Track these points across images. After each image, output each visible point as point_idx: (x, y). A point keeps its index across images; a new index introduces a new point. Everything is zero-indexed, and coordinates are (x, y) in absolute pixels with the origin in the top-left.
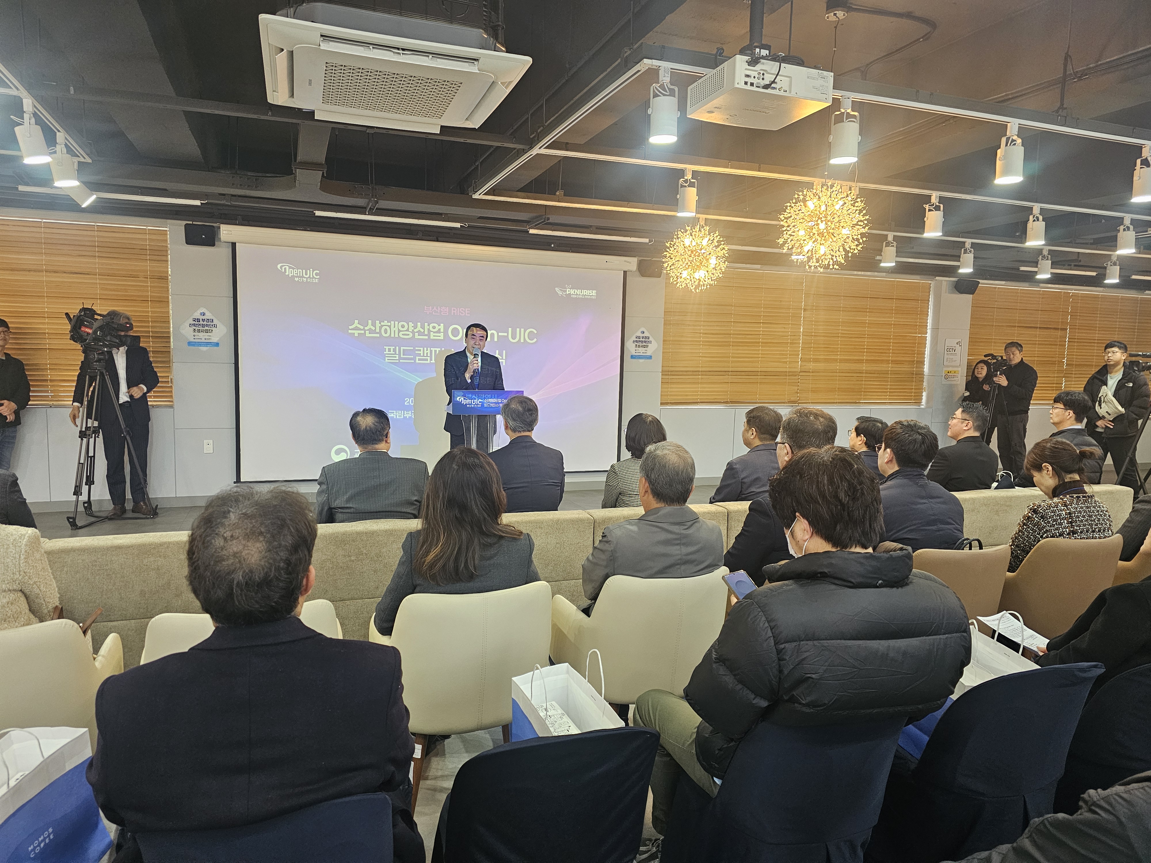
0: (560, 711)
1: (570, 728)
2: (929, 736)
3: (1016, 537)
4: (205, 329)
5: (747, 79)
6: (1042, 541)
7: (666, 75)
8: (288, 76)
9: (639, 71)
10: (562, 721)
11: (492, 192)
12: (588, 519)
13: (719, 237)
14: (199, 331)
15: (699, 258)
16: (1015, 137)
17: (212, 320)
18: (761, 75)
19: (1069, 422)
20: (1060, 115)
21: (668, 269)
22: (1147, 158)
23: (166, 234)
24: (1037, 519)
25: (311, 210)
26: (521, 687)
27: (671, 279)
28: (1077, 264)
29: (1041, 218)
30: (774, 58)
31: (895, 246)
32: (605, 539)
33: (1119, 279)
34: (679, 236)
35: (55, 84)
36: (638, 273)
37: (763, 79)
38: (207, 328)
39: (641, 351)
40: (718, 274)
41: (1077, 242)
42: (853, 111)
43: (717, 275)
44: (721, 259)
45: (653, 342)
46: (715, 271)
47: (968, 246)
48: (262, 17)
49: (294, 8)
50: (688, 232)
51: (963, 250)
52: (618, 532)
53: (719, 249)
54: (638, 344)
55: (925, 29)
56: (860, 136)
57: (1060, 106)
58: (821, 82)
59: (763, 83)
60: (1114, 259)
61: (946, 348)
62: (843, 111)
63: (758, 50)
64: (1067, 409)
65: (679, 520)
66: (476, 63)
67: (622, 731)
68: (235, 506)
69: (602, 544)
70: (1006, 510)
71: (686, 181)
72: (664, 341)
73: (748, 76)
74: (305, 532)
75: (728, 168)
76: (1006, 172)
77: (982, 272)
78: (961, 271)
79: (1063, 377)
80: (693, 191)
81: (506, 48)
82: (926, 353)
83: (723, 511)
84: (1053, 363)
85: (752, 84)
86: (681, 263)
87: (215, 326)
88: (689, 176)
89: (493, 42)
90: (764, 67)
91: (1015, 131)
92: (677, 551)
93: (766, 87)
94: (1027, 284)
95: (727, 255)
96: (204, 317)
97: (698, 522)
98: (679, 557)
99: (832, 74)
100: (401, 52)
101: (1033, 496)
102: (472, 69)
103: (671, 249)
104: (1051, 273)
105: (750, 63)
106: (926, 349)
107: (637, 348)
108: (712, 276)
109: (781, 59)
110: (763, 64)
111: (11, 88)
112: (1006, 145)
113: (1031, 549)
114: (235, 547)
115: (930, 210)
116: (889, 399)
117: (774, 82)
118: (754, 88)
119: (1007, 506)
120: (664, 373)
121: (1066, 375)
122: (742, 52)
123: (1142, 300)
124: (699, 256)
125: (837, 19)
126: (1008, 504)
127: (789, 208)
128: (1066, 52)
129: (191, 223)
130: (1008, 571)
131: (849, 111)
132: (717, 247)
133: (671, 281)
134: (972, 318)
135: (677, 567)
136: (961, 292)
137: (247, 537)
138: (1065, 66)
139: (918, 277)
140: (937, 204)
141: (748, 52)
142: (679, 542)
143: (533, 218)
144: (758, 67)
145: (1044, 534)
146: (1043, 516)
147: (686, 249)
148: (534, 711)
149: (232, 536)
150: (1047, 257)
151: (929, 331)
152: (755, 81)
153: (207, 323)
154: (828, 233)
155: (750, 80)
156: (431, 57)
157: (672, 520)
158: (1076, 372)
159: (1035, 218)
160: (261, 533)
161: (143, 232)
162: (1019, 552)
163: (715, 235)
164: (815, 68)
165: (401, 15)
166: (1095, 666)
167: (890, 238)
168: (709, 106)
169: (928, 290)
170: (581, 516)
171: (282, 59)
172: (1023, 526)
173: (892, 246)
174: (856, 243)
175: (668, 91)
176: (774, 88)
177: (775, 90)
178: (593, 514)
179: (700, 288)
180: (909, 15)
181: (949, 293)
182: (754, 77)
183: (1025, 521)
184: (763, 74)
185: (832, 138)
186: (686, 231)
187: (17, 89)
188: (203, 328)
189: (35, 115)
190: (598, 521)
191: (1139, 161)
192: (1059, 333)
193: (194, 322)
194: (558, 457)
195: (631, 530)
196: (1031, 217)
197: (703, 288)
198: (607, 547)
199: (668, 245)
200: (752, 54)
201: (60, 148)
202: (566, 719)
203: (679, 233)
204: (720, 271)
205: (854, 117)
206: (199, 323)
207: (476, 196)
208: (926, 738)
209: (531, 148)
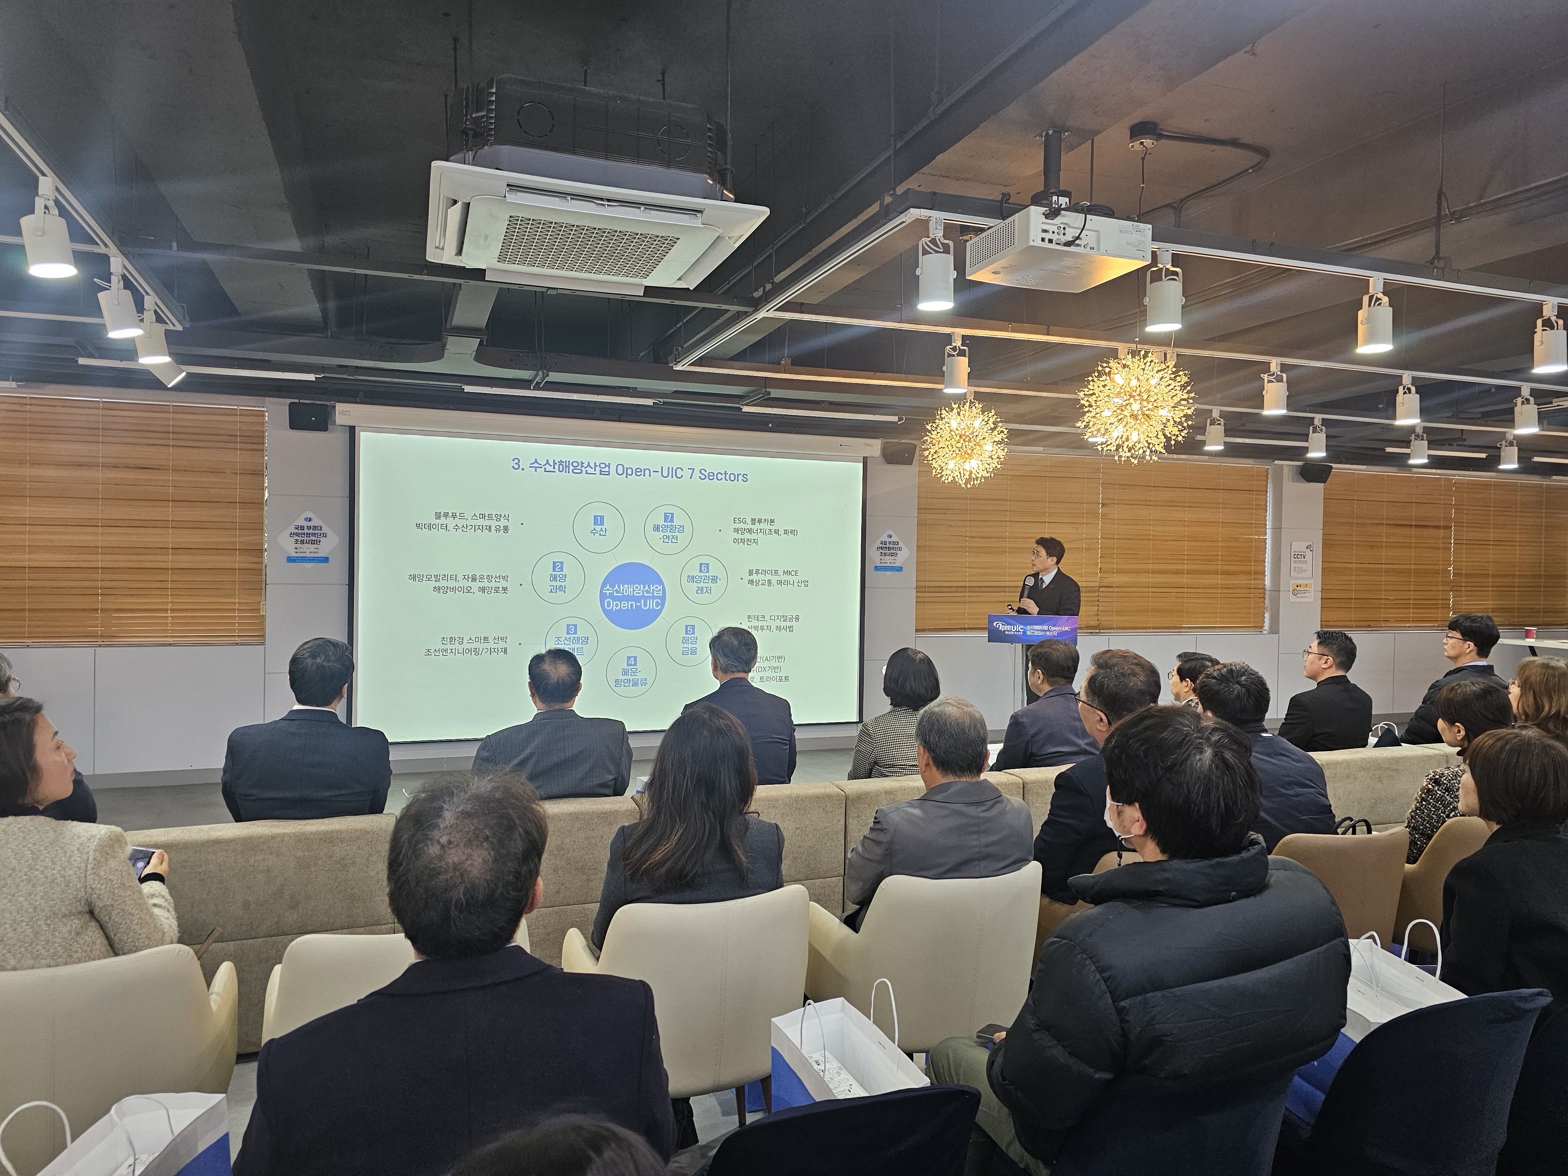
0: (836, 1064)
1: (852, 1087)
2: (1324, 1093)
3: (1412, 817)
4: (310, 539)
5: (1044, 235)
6: (1449, 821)
7: (938, 227)
8: (460, 230)
9: (903, 222)
10: (839, 1078)
11: (699, 362)
12: (838, 795)
13: (995, 417)
14: (302, 542)
15: (971, 445)
16: (1380, 295)
17: (321, 528)
18: (1062, 229)
19: (1469, 657)
20: (1436, 267)
21: (930, 458)
22: (1549, 318)
23: (264, 416)
24: (1440, 792)
25: (459, 385)
26: (784, 1031)
27: (934, 471)
28: (1460, 443)
29: (1413, 389)
30: (1074, 208)
31: (1222, 424)
32: (878, 826)
33: (1519, 462)
34: (942, 416)
35: (153, 238)
36: (882, 460)
37: (1064, 234)
38: (313, 538)
39: (888, 561)
40: (995, 464)
41: (1460, 417)
42: (1173, 266)
43: (994, 466)
44: (999, 446)
45: (904, 548)
46: (991, 461)
47: (1317, 422)
48: (435, 164)
49: (473, 153)
50: (955, 411)
51: (1311, 428)
52: (895, 818)
53: (996, 432)
54: (884, 552)
55: (1257, 158)
56: (1184, 298)
57: (1436, 255)
58: (1136, 236)
59: (1064, 239)
60: (1510, 437)
61: (1293, 554)
62: (1161, 266)
63: (1055, 198)
64: (1466, 640)
65: (976, 799)
66: (699, 215)
67: (926, 1092)
68: (449, 801)
69: (875, 833)
70: (1392, 776)
71: (954, 349)
72: (918, 547)
73: (1045, 231)
74: (535, 834)
75: (1008, 331)
76: (1372, 339)
77: (1337, 453)
78: (1311, 455)
79: (1451, 590)
80: (964, 360)
81: (735, 195)
82: (1266, 560)
83: (1017, 781)
84: (1437, 573)
85: (1050, 241)
86: (946, 450)
87: (325, 535)
88: (958, 343)
89: (719, 189)
90: (1064, 220)
91: (1380, 287)
92: (974, 842)
93: (1068, 244)
94: (1394, 469)
95: (1006, 440)
96: (310, 524)
97: (1001, 802)
98: (977, 850)
99: (1150, 226)
100: (606, 203)
101: (1426, 756)
102: (694, 223)
103: (933, 432)
104: (1429, 456)
105: (1047, 216)
106: (1267, 555)
107: (883, 557)
108: (988, 466)
109: (1085, 209)
110: (1064, 216)
111: (98, 244)
112: (1370, 305)
113: (1433, 833)
114: (454, 856)
115: (1269, 381)
116: (1221, 622)
117: (1078, 238)
118: (1053, 246)
119: (1394, 770)
120: (919, 589)
121: (1453, 589)
122: (1036, 200)
123: (1548, 486)
124: (969, 441)
125: (1144, 148)
126: (1394, 767)
127: (1091, 383)
128: (1438, 188)
129: (297, 401)
130: (1407, 863)
131: (1169, 266)
132: (993, 430)
133: (934, 473)
134: (1325, 515)
135: (976, 863)
136: (1309, 480)
137: (469, 843)
138: (1439, 204)
139: (1250, 461)
140: (1279, 373)
141: (1045, 202)
142: (977, 829)
143: (751, 393)
144: (1058, 220)
145: (1451, 813)
146: (1449, 788)
147: (953, 433)
148: (805, 1062)
149: (450, 842)
150: (1423, 436)
151: (1269, 531)
152: (1055, 237)
153: (314, 532)
154: (1143, 414)
155: (1047, 236)
156: (642, 208)
157: (966, 799)
158: (1467, 584)
159: (1406, 390)
160: (487, 838)
161: (233, 413)
162: (1417, 836)
163: (990, 415)
164: (1128, 219)
165: (606, 158)
166: (1539, 994)
167: (1216, 414)
168: (995, 266)
169: (1265, 478)
170: (828, 790)
171: (455, 213)
172: (1421, 802)
173: (1218, 424)
174: (1180, 427)
175: (941, 247)
176: (1078, 245)
177: (1079, 248)
178: (843, 788)
179: (972, 483)
180: (1234, 143)
181: (1293, 481)
182: (1053, 232)
183: (1423, 795)
184: (1064, 229)
185: (1148, 300)
186: (952, 409)
187: (106, 245)
188: (308, 539)
189: (124, 277)
190: (851, 797)
191: (1539, 322)
192: (1442, 532)
193: (297, 531)
194: (784, 706)
195: (912, 814)
196: (1401, 388)
197: (976, 482)
198: (881, 837)
199: (929, 427)
200: (1049, 205)
201: (149, 316)
202: (845, 1074)
203: (944, 412)
204: (998, 460)
205: (1176, 273)
206: (303, 531)
207: (679, 368)
208: (1321, 1097)
209: (756, 310)
